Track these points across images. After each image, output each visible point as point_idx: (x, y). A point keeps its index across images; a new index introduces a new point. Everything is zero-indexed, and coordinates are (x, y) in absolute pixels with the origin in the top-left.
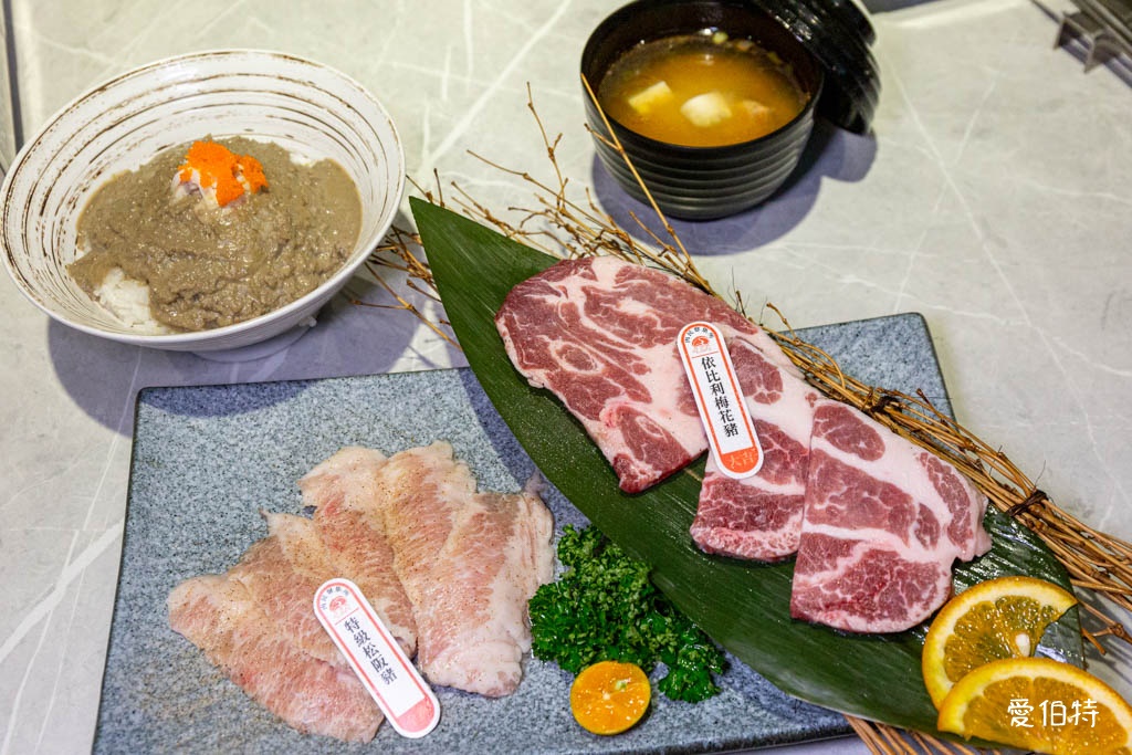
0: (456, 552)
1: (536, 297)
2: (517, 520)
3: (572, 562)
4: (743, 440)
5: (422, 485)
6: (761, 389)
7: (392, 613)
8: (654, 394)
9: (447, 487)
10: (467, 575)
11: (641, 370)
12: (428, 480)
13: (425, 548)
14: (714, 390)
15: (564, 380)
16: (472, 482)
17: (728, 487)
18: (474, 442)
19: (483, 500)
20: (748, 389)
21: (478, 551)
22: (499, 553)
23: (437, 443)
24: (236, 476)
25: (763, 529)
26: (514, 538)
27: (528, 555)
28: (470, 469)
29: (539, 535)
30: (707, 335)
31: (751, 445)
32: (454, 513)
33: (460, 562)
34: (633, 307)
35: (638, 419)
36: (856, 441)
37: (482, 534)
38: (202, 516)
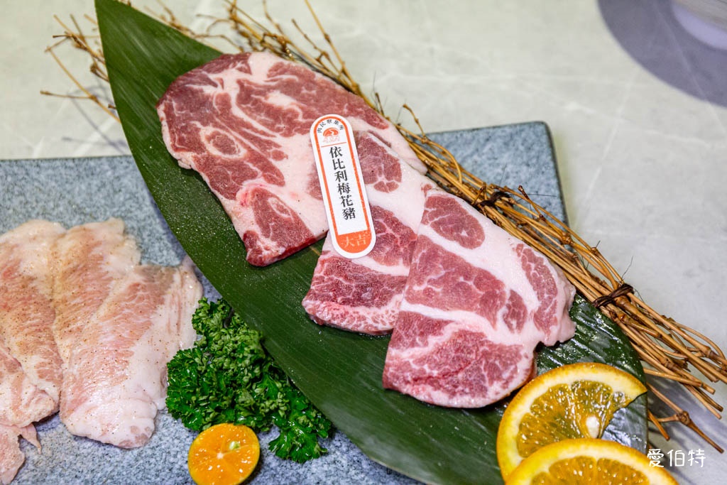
0: (106, 317)
1: (196, 87)
2: (170, 290)
3: (203, 331)
4: (359, 224)
5: (90, 255)
6: (382, 179)
7: (40, 369)
8: (287, 179)
9: (112, 259)
10: (111, 338)
11: (279, 156)
12: (97, 251)
13: (81, 311)
14: (338, 177)
15: (209, 162)
16: (137, 256)
17: (340, 266)
18: (144, 220)
19: (144, 272)
20: (369, 178)
21: (126, 317)
22: (147, 319)
23: (112, 219)
25: (368, 306)
26: (163, 306)
27: (174, 322)
28: (137, 244)
29: (188, 305)
30: (337, 127)
31: (366, 228)
32: (114, 282)
33: (107, 327)
34: (280, 100)
35: (270, 201)
36: (458, 229)
37: (133, 302)
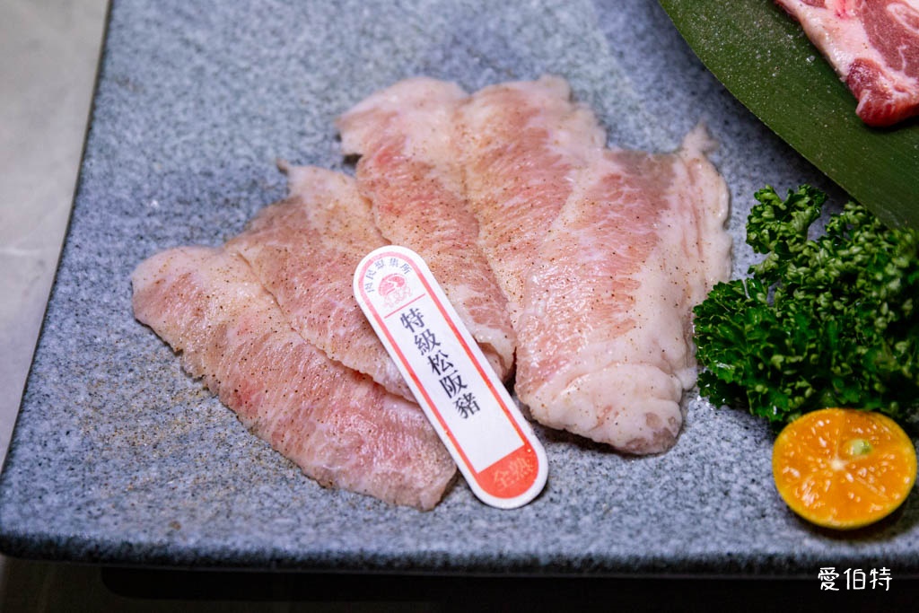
0: (581, 224)
2: (671, 189)
5: (525, 129)
7: (474, 308)
9: (562, 136)
10: (599, 256)
12: (534, 123)
16: (600, 135)
18: (603, 79)
19: (618, 158)
21: (614, 224)
22: (649, 231)
23: (545, 78)
24: (245, 113)
26: (670, 213)
27: (691, 240)
28: (596, 116)
29: (708, 213)
32: (574, 172)
33: (585, 237)
37: (620, 201)
38: (193, 164)
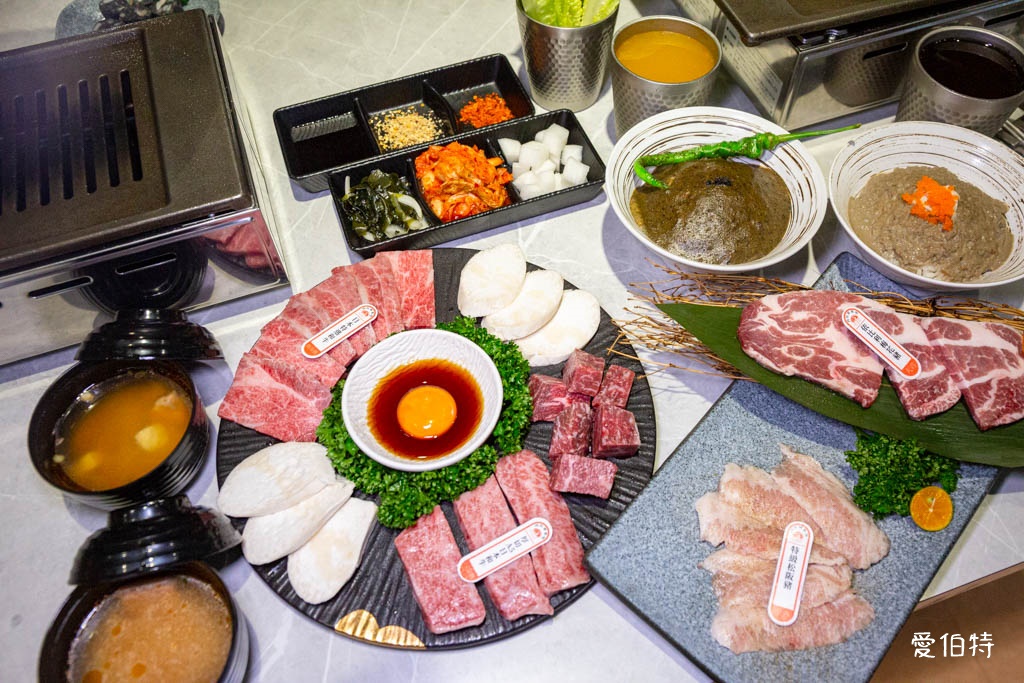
1: (754, 329)
4: (905, 359)
6: (894, 328)
8: (845, 355)
11: (830, 344)
14: (876, 340)
15: (802, 365)
17: (912, 385)
20: (888, 330)
25: (941, 395)
30: (854, 314)
31: (910, 359)
34: (799, 316)
35: (848, 370)
36: (956, 333)
